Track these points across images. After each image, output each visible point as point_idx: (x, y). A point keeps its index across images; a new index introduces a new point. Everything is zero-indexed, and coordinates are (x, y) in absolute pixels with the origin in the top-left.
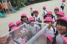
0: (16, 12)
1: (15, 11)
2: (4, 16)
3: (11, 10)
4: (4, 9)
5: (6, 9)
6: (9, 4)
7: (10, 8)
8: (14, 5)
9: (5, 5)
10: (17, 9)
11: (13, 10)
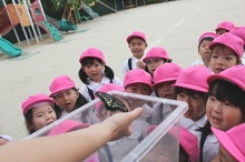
0: (60, 38)
1: (59, 33)
2: (19, 52)
3: (43, 32)
4: (19, 27)
5: (26, 28)
6: (37, 10)
7: (38, 24)
8: (54, 13)
9: (20, 10)
10: (67, 29)
11: (52, 29)
